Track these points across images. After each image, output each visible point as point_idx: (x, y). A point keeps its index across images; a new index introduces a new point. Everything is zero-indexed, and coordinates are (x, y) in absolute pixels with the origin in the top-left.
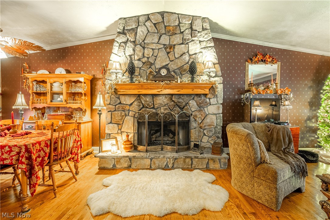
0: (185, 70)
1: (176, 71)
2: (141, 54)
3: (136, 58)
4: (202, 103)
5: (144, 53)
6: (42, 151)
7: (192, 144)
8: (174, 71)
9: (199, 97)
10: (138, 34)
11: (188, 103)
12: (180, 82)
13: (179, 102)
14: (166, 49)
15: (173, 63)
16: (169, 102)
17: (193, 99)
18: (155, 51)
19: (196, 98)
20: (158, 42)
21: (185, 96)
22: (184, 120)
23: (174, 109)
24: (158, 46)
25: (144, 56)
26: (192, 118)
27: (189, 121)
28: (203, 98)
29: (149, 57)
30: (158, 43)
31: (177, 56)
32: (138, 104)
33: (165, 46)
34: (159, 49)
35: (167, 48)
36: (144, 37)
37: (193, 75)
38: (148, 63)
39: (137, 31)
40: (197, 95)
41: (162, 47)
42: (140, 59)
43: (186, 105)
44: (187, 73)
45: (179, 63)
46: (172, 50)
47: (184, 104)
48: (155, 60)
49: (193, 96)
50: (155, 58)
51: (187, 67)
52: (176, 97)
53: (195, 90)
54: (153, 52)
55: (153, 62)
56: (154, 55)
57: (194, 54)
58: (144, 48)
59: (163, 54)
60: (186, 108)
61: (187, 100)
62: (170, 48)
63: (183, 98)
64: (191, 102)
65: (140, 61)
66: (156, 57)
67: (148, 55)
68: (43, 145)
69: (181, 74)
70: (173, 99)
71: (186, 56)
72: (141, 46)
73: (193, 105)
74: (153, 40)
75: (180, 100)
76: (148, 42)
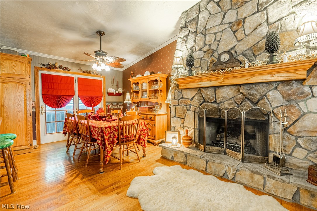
0: (260, 49)
1: (246, 52)
2: (201, 44)
3: (197, 48)
4: (293, 95)
5: (205, 42)
6: (112, 133)
7: (271, 156)
8: (243, 54)
9: (288, 85)
10: (199, 22)
11: (265, 95)
12: (249, 67)
13: (250, 95)
14: (231, 28)
15: (241, 42)
16: (236, 95)
17: (276, 88)
18: (217, 34)
19: (280, 87)
20: (222, 22)
21: (260, 85)
22: (258, 119)
23: (243, 103)
24: (221, 28)
25: (205, 44)
26: (272, 119)
27: (267, 120)
28: (295, 86)
29: (211, 44)
30: (221, 24)
31: (247, 33)
32: (199, 98)
33: (231, 25)
34: (222, 31)
35: (234, 25)
36: (206, 23)
38: (210, 51)
39: (198, 20)
40: (283, 82)
41: (227, 27)
42: (201, 49)
43: (262, 98)
44: (264, 52)
45: (251, 41)
46: (240, 26)
47: (258, 97)
48: (218, 45)
49: (275, 85)
50: (218, 42)
51: (263, 44)
52: (246, 87)
53: (276, 75)
54: (216, 37)
55: (215, 49)
56: (217, 40)
57: (278, 20)
58: (205, 35)
59: (228, 35)
60: (261, 102)
61: (265, 91)
62: (238, 25)
63: (256, 88)
64: (270, 93)
65: (202, 50)
66: (219, 41)
67: (210, 41)
68: (112, 129)
69: (254, 55)
70: (241, 91)
71: (263, 27)
72: (202, 34)
73: (275, 98)
74: (215, 22)
75: (253, 92)
76: (210, 27)
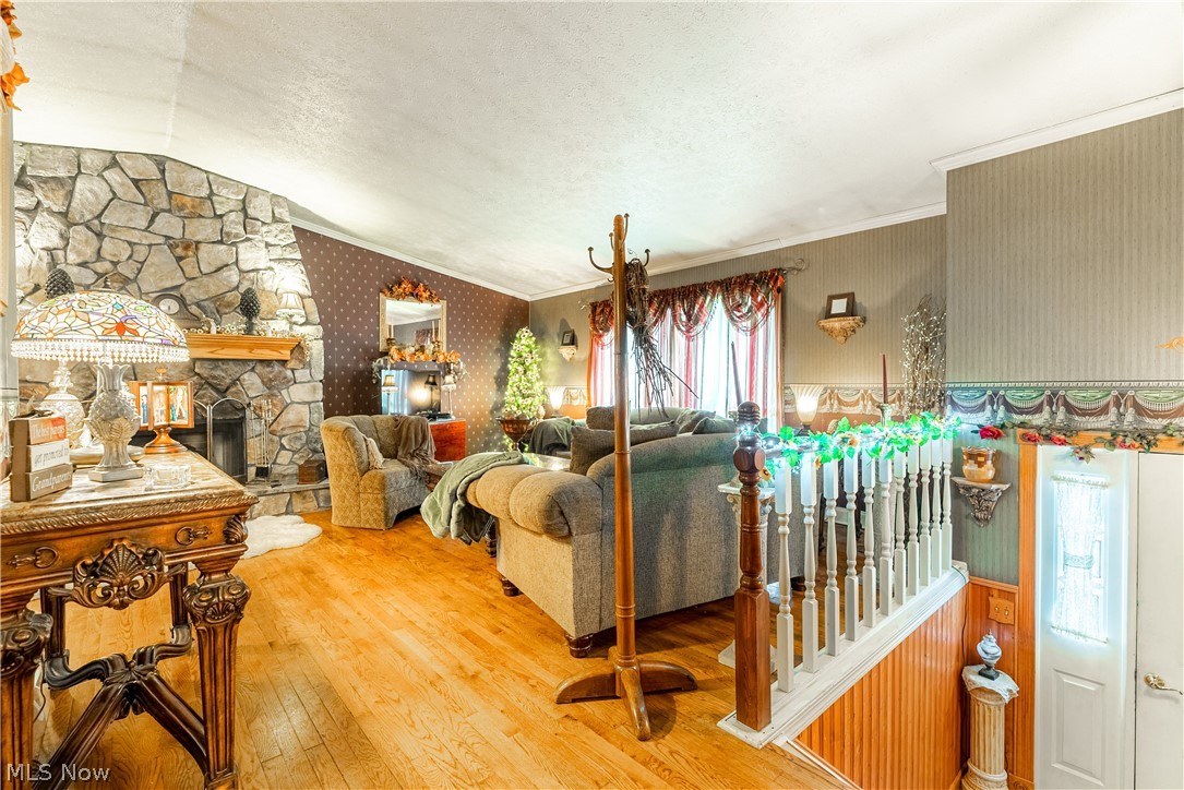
0: (229, 305)
1: (205, 303)
2: (89, 253)
3: (72, 257)
4: (275, 380)
5: (99, 250)
7: (252, 471)
8: (198, 305)
9: (268, 366)
10: (77, 195)
11: (238, 379)
12: (218, 332)
13: (214, 377)
14: (170, 246)
15: (193, 283)
16: (185, 377)
17: (253, 370)
18: (136, 248)
19: (259, 368)
20: (149, 227)
21: (231, 363)
22: (228, 417)
23: (201, 392)
24: (146, 237)
25: (99, 256)
26: (249, 414)
27: (243, 419)
28: (277, 368)
29: (119, 262)
30: (146, 230)
31: (204, 270)
32: (83, 381)
33: (171, 242)
34: (150, 245)
35: (177, 246)
36: (101, 208)
37: (250, 319)
38: (116, 277)
39: (74, 189)
40: (261, 361)
41: (160, 242)
42: (87, 263)
43: (234, 383)
44: (234, 310)
45: (213, 287)
46: (190, 253)
47: (228, 381)
48: (139, 271)
49: (251, 365)
50: (140, 266)
51: (236, 298)
52: (206, 364)
53: (256, 351)
54: (132, 251)
55: (131, 276)
56: (135, 257)
57: (253, 270)
58: (100, 236)
59: (163, 259)
60: (233, 389)
61: (237, 372)
62: (187, 248)
63: (224, 367)
64: (246, 376)
65: (88, 268)
66: (142, 263)
67: (115, 255)
69: (218, 311)
70: (196, 370)
71: (232, 272)
72: (89, 228)
73: (252, 384)
74: (131, 220)
75: (218, 373)
76: (115, 223)
